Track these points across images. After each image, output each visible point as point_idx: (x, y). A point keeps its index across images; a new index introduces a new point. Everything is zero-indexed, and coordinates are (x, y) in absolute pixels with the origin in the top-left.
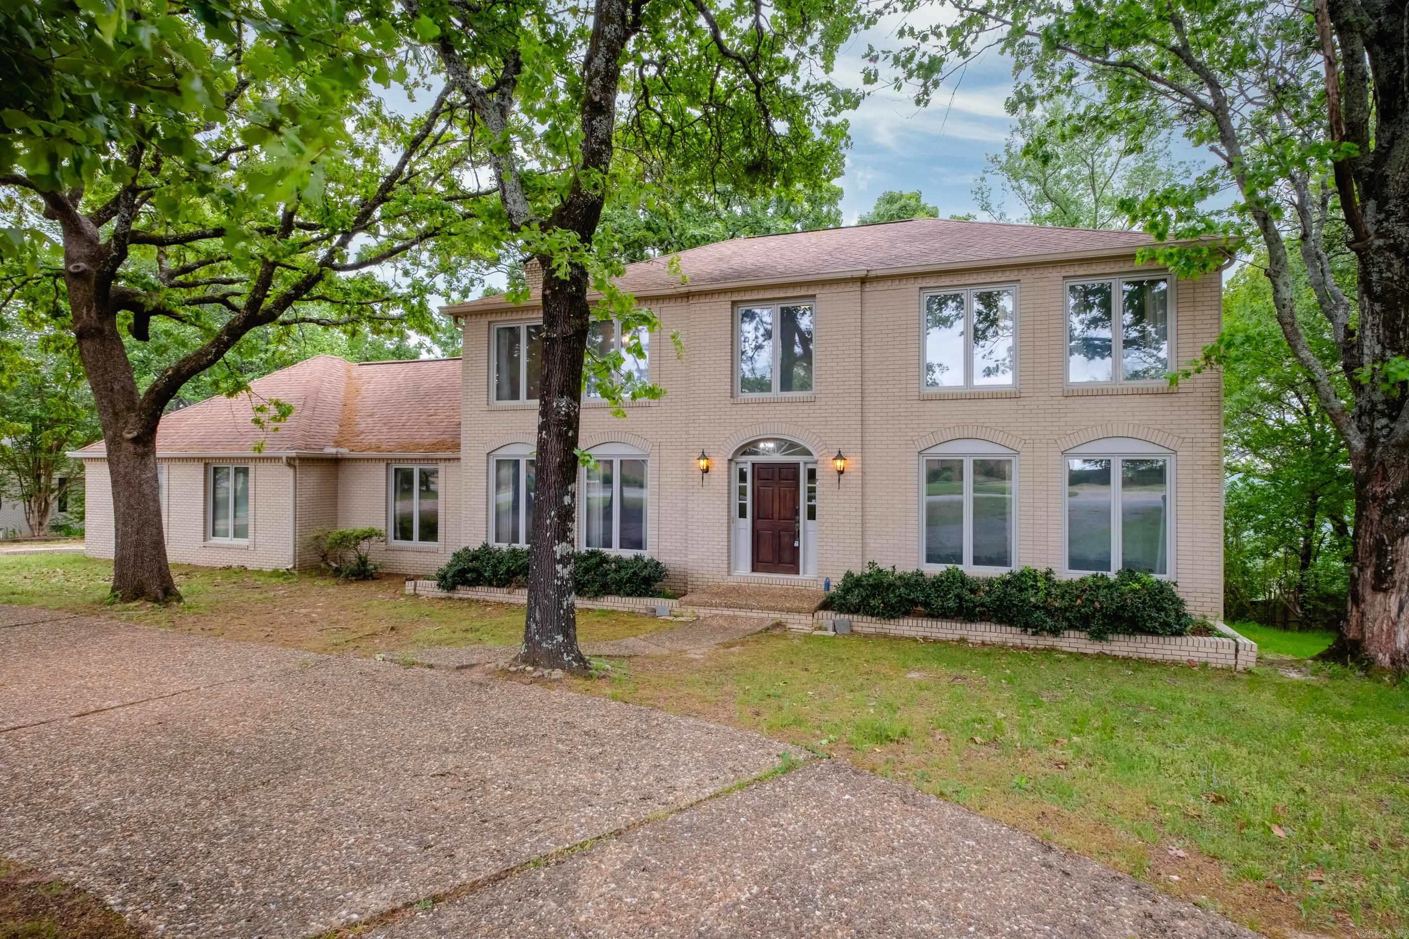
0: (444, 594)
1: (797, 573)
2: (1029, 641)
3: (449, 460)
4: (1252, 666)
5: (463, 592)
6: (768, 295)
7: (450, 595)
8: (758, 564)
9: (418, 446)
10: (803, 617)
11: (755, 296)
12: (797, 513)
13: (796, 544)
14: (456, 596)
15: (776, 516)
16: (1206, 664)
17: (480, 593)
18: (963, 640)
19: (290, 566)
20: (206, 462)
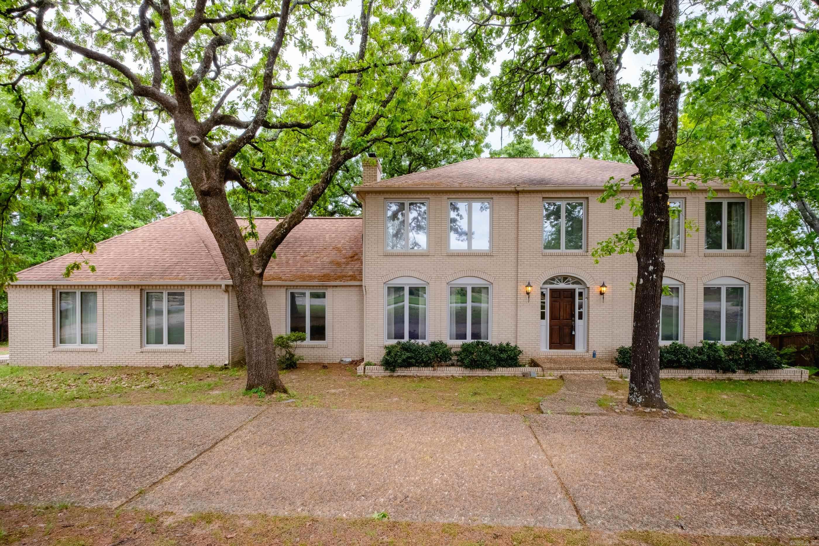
0: (388, 373)
1: (573, 348)
2: (720, 376)
3: (336, 286)
4: (807, 380)
5: (400, 372)
6: (563, 195)
7: (392, 374)
8: (553, 345)
9: (311, 278)
10: (611, 372)
11: (559, 195)
12: (573, 316)
13: (573, 333)
14: (395, 374)
15: (561, 318)
16: (790, 381)
17: (413, 371)
18: (690, 378)
19: (227, 362)
20: (141, 288)
